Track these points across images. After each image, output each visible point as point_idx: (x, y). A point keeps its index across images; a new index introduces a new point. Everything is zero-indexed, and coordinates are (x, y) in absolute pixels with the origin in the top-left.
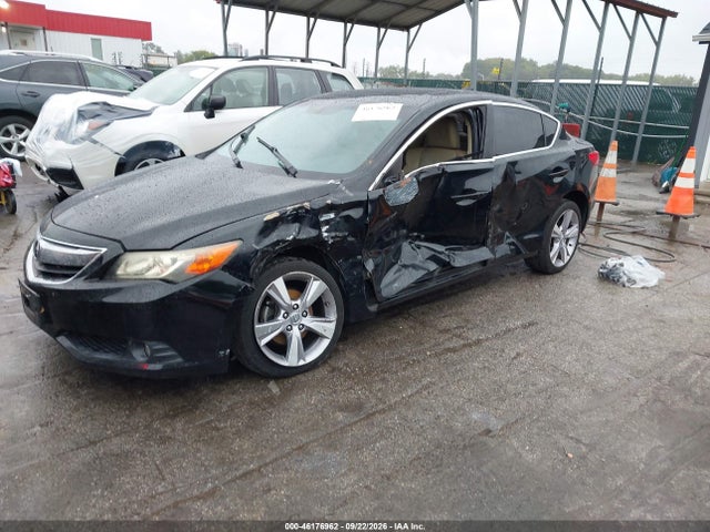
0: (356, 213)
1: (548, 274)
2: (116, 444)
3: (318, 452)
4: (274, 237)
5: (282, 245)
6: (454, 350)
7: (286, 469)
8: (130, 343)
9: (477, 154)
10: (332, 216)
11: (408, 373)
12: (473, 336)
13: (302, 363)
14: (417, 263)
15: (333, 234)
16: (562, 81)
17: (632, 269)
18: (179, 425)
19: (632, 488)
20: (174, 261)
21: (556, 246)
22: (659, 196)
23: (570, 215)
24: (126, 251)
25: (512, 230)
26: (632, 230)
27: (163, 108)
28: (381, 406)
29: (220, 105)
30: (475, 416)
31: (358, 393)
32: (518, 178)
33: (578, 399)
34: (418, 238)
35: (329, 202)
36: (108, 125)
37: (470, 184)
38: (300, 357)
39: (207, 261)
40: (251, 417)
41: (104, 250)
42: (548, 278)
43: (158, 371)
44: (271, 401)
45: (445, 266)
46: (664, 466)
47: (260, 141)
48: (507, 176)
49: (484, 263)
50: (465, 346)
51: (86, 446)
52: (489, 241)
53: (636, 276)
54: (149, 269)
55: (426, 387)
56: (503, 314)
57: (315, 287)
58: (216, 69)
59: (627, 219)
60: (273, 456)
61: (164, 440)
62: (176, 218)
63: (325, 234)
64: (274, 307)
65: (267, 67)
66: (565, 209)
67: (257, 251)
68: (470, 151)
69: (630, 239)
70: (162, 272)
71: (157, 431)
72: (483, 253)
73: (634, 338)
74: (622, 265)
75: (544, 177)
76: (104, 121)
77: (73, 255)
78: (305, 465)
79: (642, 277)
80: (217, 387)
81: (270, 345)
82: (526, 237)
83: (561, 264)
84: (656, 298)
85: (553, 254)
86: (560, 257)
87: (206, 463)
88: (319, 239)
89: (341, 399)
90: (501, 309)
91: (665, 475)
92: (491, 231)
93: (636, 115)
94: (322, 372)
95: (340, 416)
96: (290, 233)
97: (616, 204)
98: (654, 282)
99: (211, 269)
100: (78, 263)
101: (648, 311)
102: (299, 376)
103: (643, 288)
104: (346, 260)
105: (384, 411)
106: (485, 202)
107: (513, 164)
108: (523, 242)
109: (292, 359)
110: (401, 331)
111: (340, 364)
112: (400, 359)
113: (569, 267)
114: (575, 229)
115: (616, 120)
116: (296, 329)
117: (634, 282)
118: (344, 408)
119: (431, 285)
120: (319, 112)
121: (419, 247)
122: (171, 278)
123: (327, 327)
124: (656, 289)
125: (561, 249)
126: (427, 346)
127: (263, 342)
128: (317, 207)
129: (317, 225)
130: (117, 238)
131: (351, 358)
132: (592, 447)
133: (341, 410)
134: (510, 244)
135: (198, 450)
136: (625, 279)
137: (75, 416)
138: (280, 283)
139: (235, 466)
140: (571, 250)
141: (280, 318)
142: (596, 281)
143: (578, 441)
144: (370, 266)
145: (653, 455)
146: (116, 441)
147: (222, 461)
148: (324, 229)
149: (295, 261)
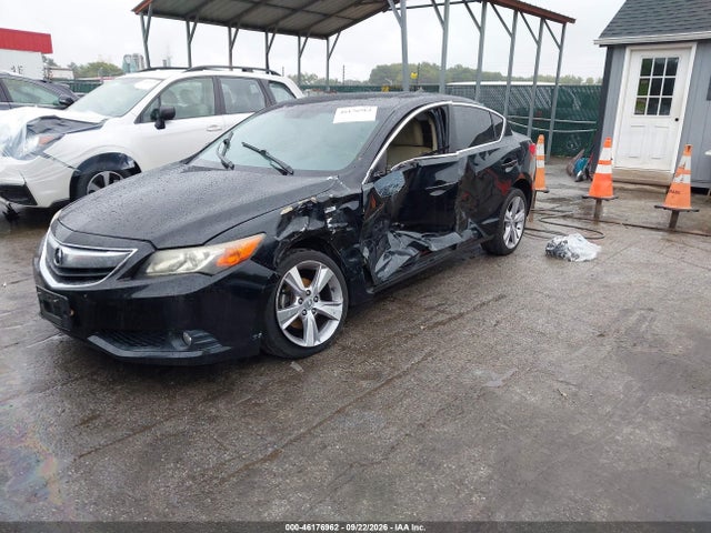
0: (353, 205)
1: (502, 255)
2: (169, 426)
3: (356, 413)
4: (290, 230)
5: (296, 237)
6: (443, 323)
7: (333, 429)
8: (170, 334)
9: (444, 149)
10: (334, 208)
11: (409, 345)
12: (456, 310)
13: (317, 343)
14: (400, 249)
15: (336, 225)
16: (482, 83)
17: (574, 245)
18: (221, 406)
19: (619, 412)
20: (207, 255)
21: (508, 229)
22: (575, 184)
23: (518, 201)
24: (157, 249)
25: (473, 216)
26: (561, 214)
27: (112, 121)
28: (396, 373)
29: (170, 116)
30: (478, 373)
31: (372, 365)
32: (477, 170)
33: (557, 352)
34: (399, 227)
35: (331, 196)
36: (59, 138)
37: (440, 176)
38: (316, 339)
39: (238, 254)
40: (286, 392)
41: (135, 250)
42: (503, 259)
43: (200, 357)
44: (298, 377)
45: (425, 250)
46: (639, 394)
47: (245, 145)
48: (468, 169)
49: (454, 247)
50: (450, 319)
51: (141, 431)
52: (457, 227)
53: (578, 251)
54: (181, 264)
55: (430, 354)
56: (474, 291)
57: (323, 274)
58: (163, 80)
59: (555, 205)
60: (318, 420)
61: (212, 419)
62: (199, 216)
63: (330, 226)
64: (290, 294)
65: (210, 77)
66: (514, 196)
67: (277, 242)
68: (435, 148)
69: (562, 221)
70: (196, 266)
71: (203, 412)
72: (454, 238)
73: (589, 301)
74: (566, 242)
75: (496, 169)
76: (55, 135)
77: (102, 257)
78: (348, 424)
79: (583, 252)
80: (243, 371)
81: (289, 329)
82: (485, 223)
83: (512, 246)
84: (598, 268)
85: (506, 236)
86: (511, 240)
87: (260, 433)
88: (325, 231)
89: (359, 370)
90: (472, 288)
91: (641, 401)
92: (458, 217)
93: (547, 113)
94: (334, 351)
95: (364, 384)
96: (302, 225)
97: (547, 192)
98: (593, 256)
99: (242, 261)
100: (109, 265)
101: (594, 278)
102: (316, 356)
103: (585, 261)
104: (346, 249)
105: (400, 376)
106: (452, 192)
107: (472, 157)
108: (483, 227)
109: (309, 341)
110: (391, 312)
111: (349, 343)
112: (398, 334)
113: (518, 248)
114: (522, 214)
115: (531, 118)
116: (310, 313)
117: (578, 256)
118: (366, 378)
119: (414, 268)
120: (298, 117)
121: (400, 235)
122: (206, 271)
123: (335, 310)
124: (596, 261)
125: (512, 232)
126: (417, 322)
127: (284, 326)
128: (322, 201)
129: (322, 217)
130: (146, 238)
131: (356, 337)
132: (579, 386)
133: (364, 379)
134: (473, 229)
135: (248, 424)
136: (570, 254)
137: (121, 407)
138: (294, 272)
139: (287, 432)
140: (519, 234)
141: (296, 303)
142: (545, 258)
143: (568, 384)
144: (366, 253)
145: (628, 387)
146: (168, 424)
147: (273, 430)
148: (329, 220)
149: (306, 252)
